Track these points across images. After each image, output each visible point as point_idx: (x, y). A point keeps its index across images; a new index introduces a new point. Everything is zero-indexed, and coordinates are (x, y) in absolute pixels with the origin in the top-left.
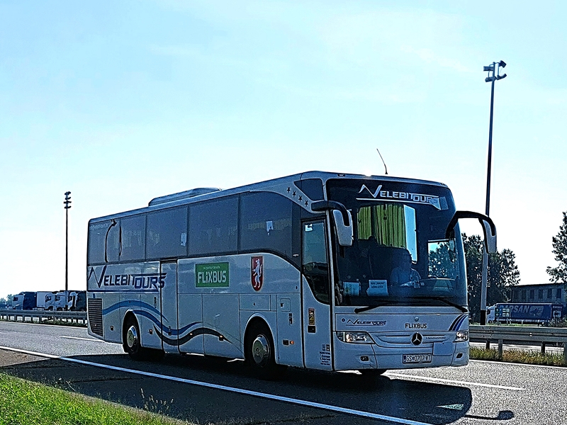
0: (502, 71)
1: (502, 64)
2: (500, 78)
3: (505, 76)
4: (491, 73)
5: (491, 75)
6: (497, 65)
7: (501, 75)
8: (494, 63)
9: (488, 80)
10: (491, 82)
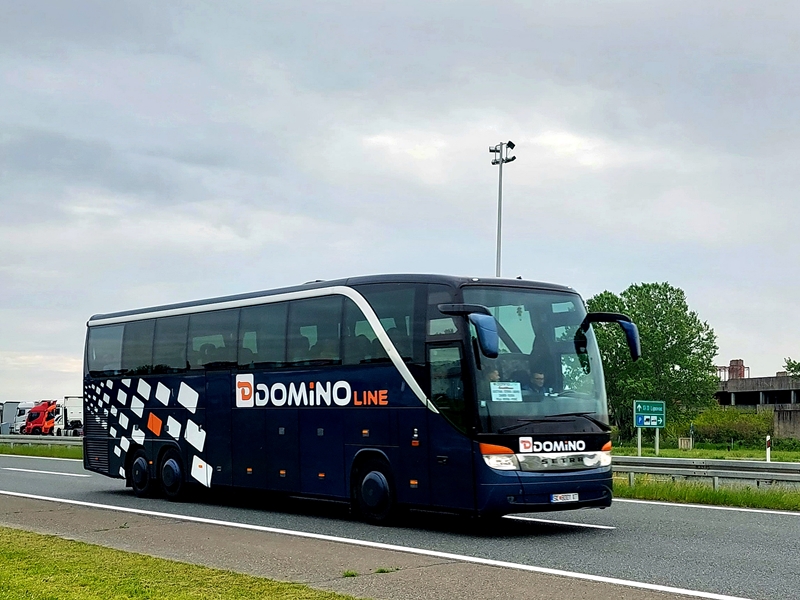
0: (511, 153)
1: (511, 145)
2: (508, 161)
3: (514, 158)
4: (498, 154)
5: (498, 157)
6: (504, 146)
7: (510, 157)
8: (502, 144)
9: (495, 163)
10: (498, 166)
